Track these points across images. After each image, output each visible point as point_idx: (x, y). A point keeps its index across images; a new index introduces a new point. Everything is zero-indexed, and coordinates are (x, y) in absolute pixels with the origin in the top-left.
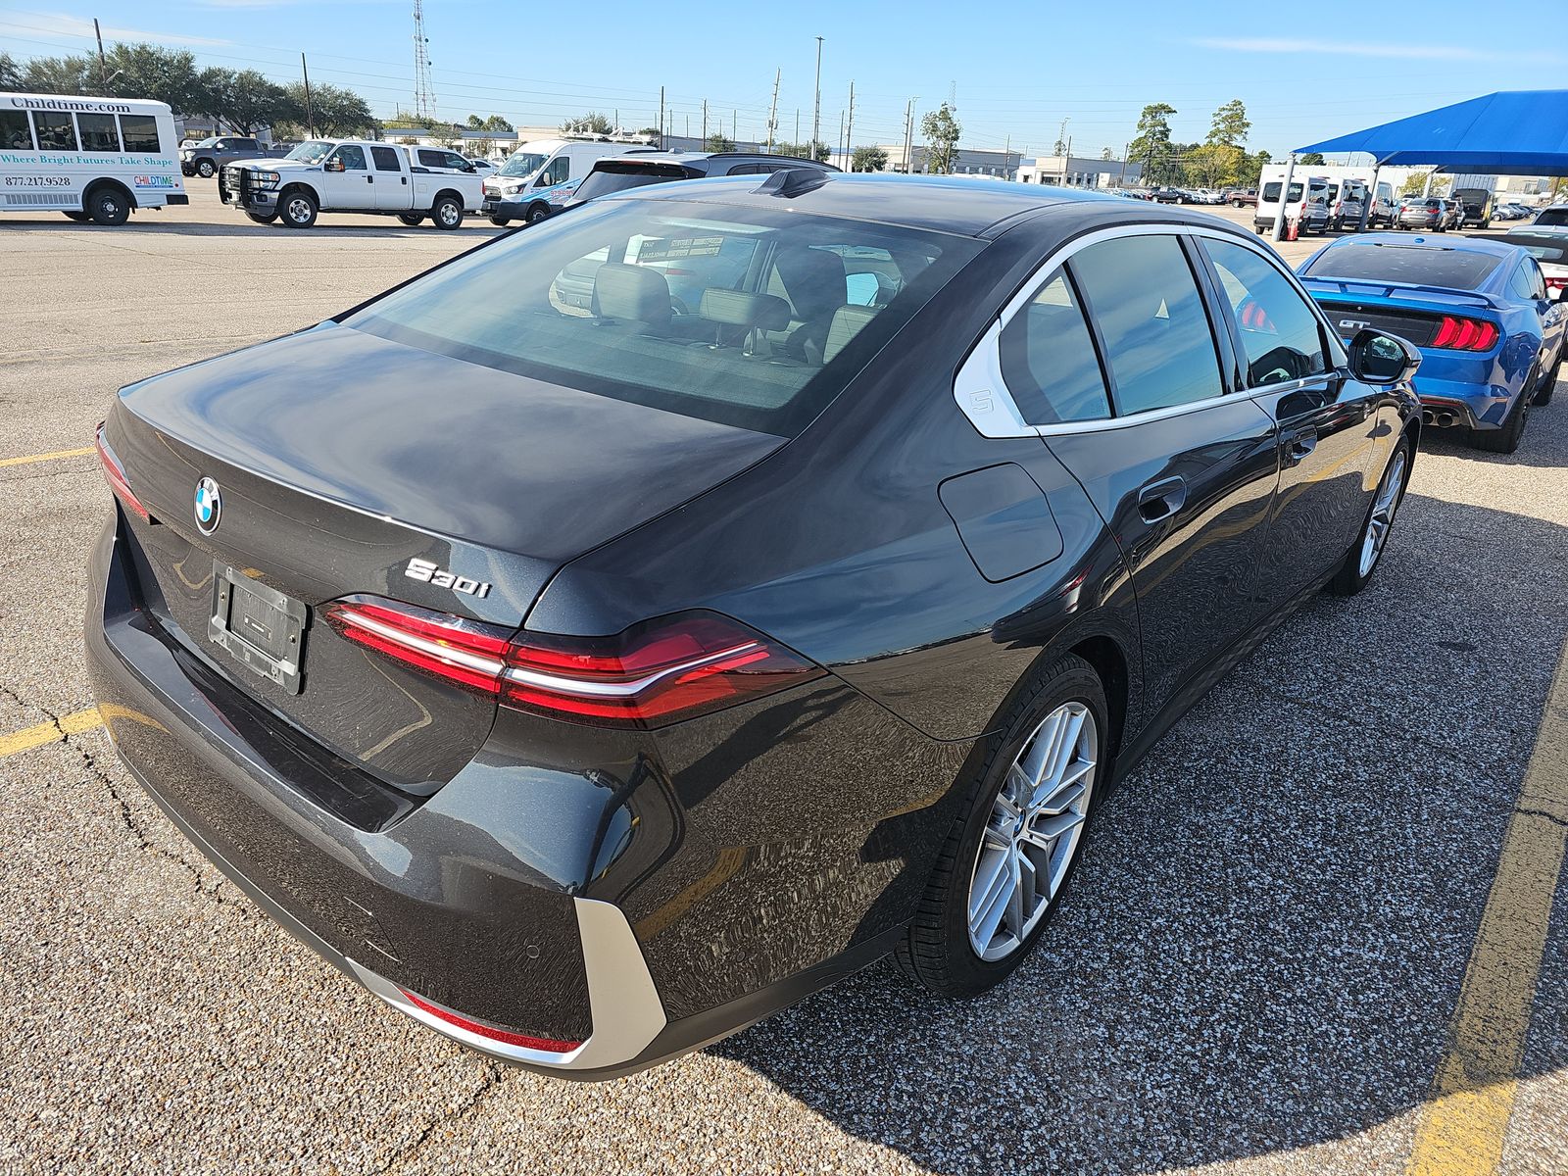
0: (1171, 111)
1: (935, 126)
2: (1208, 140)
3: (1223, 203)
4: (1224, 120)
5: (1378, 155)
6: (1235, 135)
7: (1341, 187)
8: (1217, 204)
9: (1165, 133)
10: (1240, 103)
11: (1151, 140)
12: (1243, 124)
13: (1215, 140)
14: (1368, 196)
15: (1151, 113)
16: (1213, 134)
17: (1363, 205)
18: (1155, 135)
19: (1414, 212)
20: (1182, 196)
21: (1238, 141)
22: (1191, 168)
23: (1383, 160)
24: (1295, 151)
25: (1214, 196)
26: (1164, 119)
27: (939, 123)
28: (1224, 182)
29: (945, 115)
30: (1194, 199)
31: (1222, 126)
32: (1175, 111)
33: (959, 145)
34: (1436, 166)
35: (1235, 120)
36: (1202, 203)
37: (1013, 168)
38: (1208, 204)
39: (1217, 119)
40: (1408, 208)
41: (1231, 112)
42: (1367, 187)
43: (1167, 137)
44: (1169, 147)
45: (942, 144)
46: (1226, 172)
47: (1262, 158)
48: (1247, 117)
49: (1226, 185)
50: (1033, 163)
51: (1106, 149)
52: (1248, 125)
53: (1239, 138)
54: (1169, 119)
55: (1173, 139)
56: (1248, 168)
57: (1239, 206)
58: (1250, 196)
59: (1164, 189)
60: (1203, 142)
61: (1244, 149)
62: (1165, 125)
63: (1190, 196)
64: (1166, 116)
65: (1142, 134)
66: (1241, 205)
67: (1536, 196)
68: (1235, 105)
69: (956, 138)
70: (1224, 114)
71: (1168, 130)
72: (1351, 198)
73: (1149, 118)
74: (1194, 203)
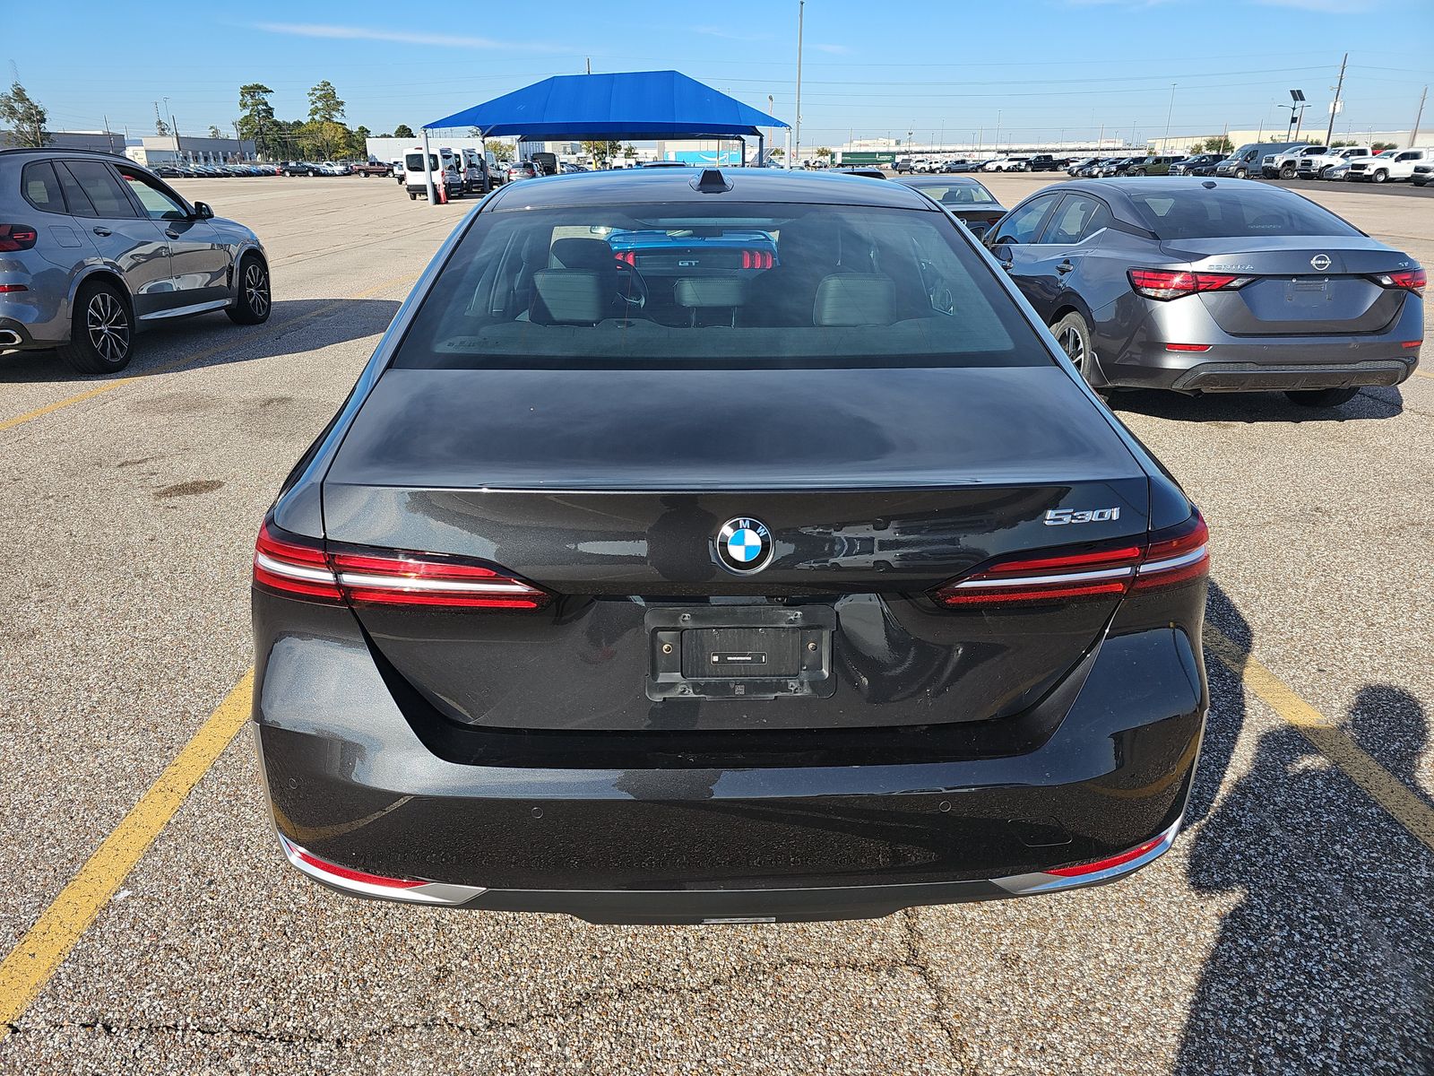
0: (267, 91)
1: (12, 108)
2: (311, 117)
3: (349, 174)
4: (320, 98)
5: (482, 128)
6: (334, 113)
7: (462, 156)
8: (345, 175)
9: (269, 111)
10: (329, 84)
11: (257, 118)
12: (337, 102)
13: (317, 117)
14: (483, 162)
15: (249, 93)
16: (314, 112)
17: (481, 170)
18: (259, 114)
19: (518, 174)
20: (311, 169)
21: (338, 118)
22: (305, 143)
23: (486, 132)
24: (425, 127)
25: (338, 168)
26: (263, 99)
27: (16, 105)
28: (338, 156)
29: (20, 94)
30: (323, 172)
31: (319, 105)
32: (271, 91)
33: (49, 127)
34: (519, 136)
35: (328, 99)
36: (331, 175)
37: (121, 149)
38: (336, 175)
39: (313, 98)
40: (512, 171)
41: (323, 92)
42: (480, 155)
43: (272, 115)
44: (276, 124)
45: (26, 127)
46: (337, 145)
47: (363, 132)
48: (340, 97)
49: (341, 158)
50: (139, 143)
51: (212, 128)
52: (342, 103)
53: (338, 115)
54: (267, 98)
55: (278, 117)
56: (354, 144)
57: (365, 176)
58: (372, 167)
59: (292, 164)
60: (305, 120)
61: (345, 124)
62: (266, 104)
63: (318, 169)
64: (264, 95)
65: (247, 112)
66: (367, 175)
67: (574, 156)
68: (325, 86)
69: (43, 121)
70: (318, 93)
71: (271, 109)
72: (470, 165)
73: (249, 97)
74: (324, 175)
